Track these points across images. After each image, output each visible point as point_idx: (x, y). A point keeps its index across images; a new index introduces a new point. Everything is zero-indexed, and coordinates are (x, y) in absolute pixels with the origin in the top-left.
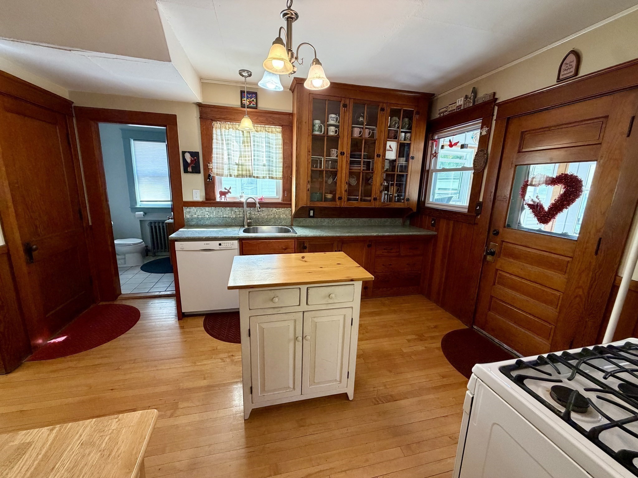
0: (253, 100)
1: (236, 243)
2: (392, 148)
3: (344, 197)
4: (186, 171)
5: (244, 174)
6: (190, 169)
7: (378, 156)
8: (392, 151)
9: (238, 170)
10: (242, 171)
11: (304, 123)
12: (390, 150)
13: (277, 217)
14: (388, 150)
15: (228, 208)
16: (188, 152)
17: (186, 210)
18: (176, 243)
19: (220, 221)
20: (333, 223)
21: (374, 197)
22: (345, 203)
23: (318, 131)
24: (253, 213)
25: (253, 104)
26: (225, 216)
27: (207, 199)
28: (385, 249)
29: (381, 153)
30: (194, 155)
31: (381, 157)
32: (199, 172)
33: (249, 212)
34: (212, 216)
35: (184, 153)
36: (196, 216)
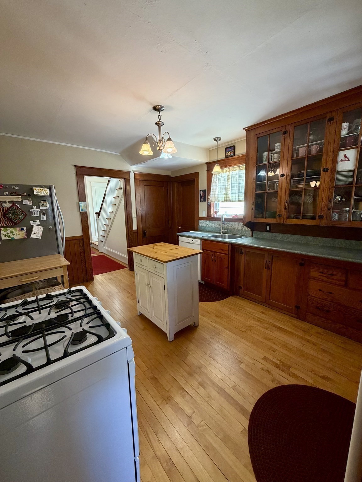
0: (232, 151)
1: (199, 241)
2: (348, 157)
3: (284, 215)
4: (201, 201)
5: (227, 200)
6: (202, 200)
7: (326, 170)
8: (348, 160)
9: (225, 198)
10: (227, 198)
11: (251, 158)
12: (345, 161)
13: (243, 229)
14: (342, 161)
15: (217, 222)
16: (202, 190)
17: (200, 222)
18: (179, 237)
19: (213, 229)
20: (287, 239)
21: (320, 214)
22: (285, 220)
23: (265, 161)
24: (229, 226)
25: (232, 154)
26: (215, 226)
27: (207, 216)
28: (321, 273)
29: (329, 166)
30: (204, 191)
31: (329, 171)
32: (205, 201)
33: (227, 224)
34: (209, 226)
35: (200, 191)
36: (203, 225)
